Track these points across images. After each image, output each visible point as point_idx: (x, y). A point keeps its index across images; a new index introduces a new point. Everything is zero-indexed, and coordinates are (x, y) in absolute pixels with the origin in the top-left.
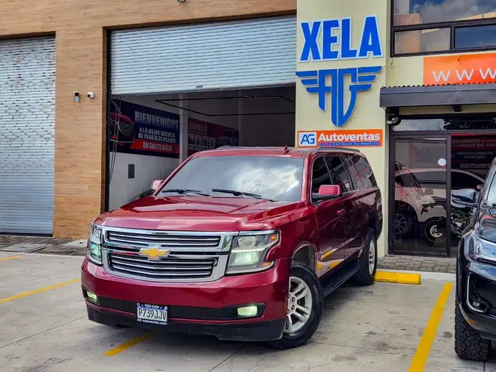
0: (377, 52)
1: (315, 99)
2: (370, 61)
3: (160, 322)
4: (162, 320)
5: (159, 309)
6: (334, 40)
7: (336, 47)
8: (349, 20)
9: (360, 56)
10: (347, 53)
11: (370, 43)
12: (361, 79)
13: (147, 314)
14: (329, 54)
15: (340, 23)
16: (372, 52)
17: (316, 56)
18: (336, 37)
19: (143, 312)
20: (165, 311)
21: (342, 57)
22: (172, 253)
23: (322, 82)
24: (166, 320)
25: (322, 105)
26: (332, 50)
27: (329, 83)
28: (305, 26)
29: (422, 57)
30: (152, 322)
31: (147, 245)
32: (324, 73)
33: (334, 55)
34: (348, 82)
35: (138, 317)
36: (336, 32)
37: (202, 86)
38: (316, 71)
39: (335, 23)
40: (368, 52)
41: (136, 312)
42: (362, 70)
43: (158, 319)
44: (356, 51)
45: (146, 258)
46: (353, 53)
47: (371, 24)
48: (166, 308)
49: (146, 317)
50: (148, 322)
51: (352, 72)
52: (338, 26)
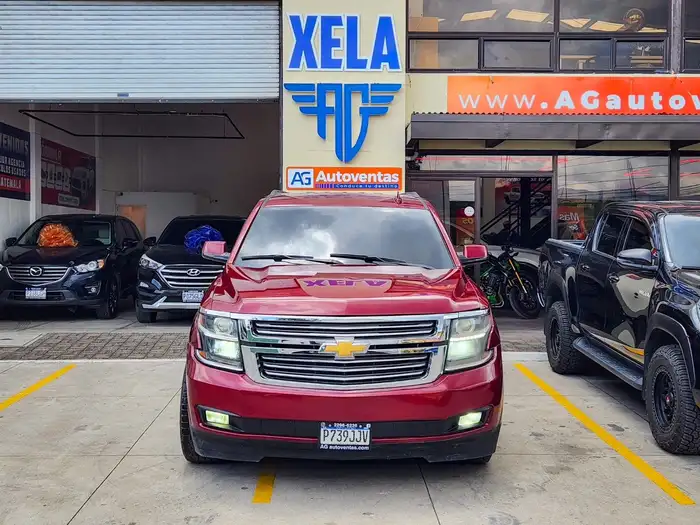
0: (394, 65)
1: (312, 122)
2: (385, 75)
3: (358, 446)
4: (362, 443)
5: (358, 428)
6: (337, 43)
7: (340, 53)
8: (356, 18)
9: (372, 67)
10: (355, 63)
11: (385, 52)
12: (375, 99)
13: (337, 436)
14: (329, 63)
15: (345, 21)
16: (387, 64)
17: (311, 64)
18: (339, 40)
19: (331, 434)
20: (367, 430)
21: (348, 67)
22: (372, 347)
23: (322, 99)
24: (368, 443)
25: (322, 132)
26: (333, 58)
27: (331, 101)
28: (295, 20)
29: (445, 76)
30: (344, 448)
31: (333, 338)
32: (324, 89)
33: (337, 64)
34: (357, 102)
35: (322, 442)
36: (340, 33)
37: (127, 95)
38: (313, 85)
39: (337, 21)
40: (383, 64)
41: (318, 437)
42: (375, 87)
43: (355, 443)
44: (366, 60)
45: (332, 357)
46: (362, 64)
47: (385, 25)
48: (368, 425)
49: (335, 442)
50: (339, 448)
51: (362, 89)
52: (341, 25)
